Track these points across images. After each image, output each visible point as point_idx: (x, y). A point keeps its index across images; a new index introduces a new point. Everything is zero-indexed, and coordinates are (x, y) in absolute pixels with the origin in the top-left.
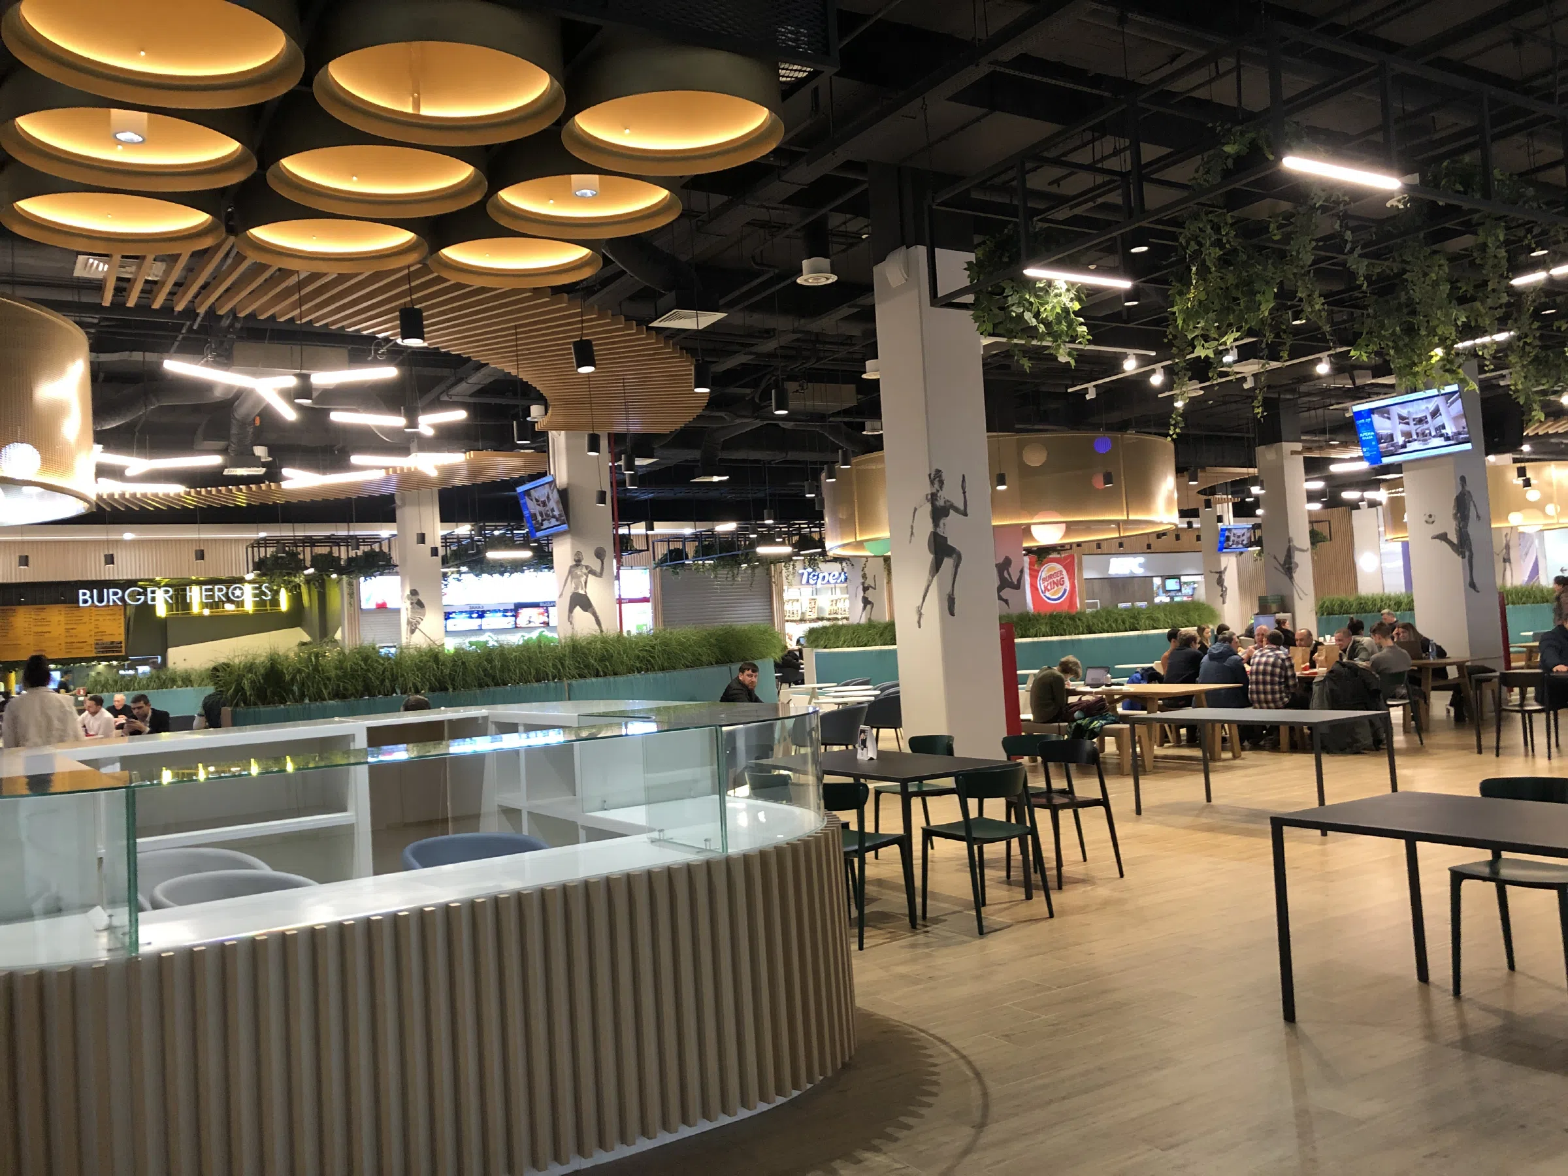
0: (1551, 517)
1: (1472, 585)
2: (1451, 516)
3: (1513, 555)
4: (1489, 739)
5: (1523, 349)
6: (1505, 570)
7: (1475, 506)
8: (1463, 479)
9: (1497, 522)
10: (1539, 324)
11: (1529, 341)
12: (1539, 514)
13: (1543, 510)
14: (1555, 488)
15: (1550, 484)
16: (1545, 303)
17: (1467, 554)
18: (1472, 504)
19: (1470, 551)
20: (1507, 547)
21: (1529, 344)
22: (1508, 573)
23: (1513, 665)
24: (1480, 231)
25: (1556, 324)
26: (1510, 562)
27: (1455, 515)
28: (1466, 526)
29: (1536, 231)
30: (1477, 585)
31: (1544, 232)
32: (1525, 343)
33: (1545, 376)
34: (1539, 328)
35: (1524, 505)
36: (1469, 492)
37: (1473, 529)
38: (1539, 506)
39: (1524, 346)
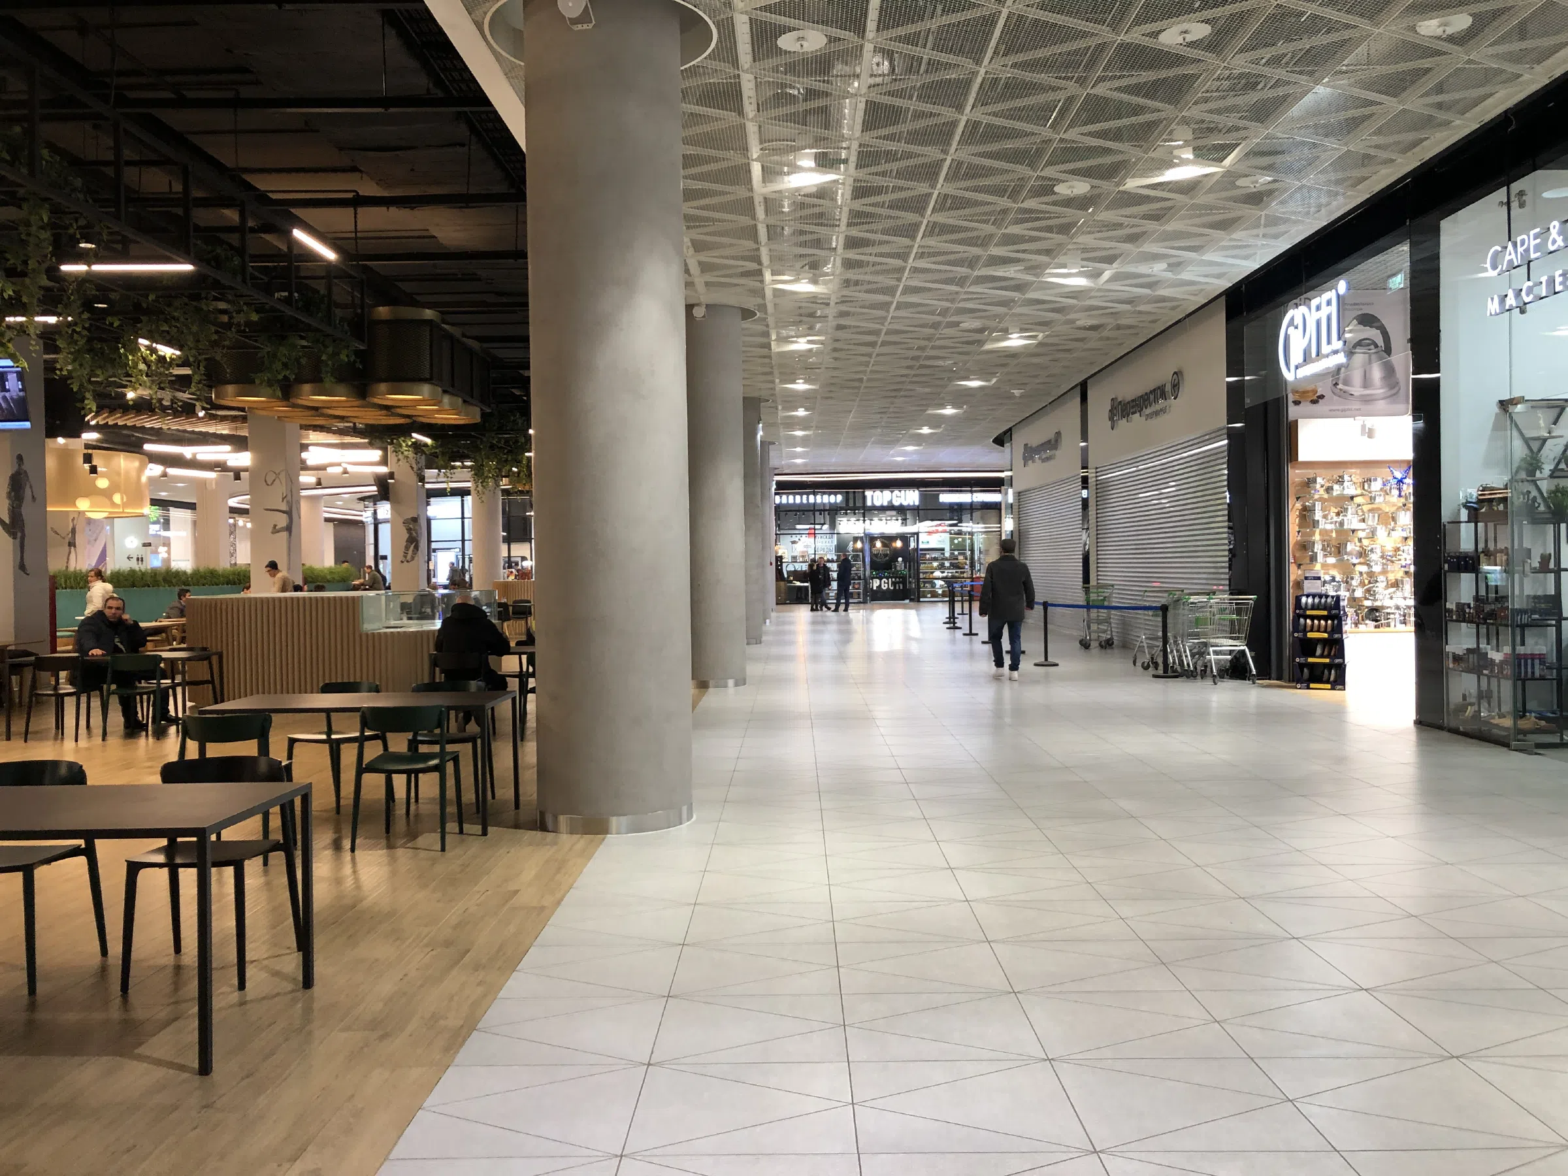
0: (116, 506)
1: (22, 567)
2: (4, 495)
3: (79, 540)
4: (18, 725)
5: (72, 336)
6: (70, 553)
7: (31, 487)
8: (20, 458)
9: (53, 505)
10: (89, 315)
11: (78, 330)
12: (107, 501)
13: (110, 498)
14: (122, 477)
15: (119, 474)
16: (95, 296)
17: (19, 535)
18: (28, 486)
19: (23, 532)
20: (74, 531)
21: (78, 333)
22: (73, 556)
23: (58, 649)
24: (25, 206)
25: (109, 319)
26: (75, 546)
27: (9, 494)
28: (20, 506)
29: (82, 222)
30: (27, 567)
31: (89, 226)
32: (74, 331)
33: (100, 367)
34: (89, 319)
35: (92, 492)
36: (25, 472)
37: (27, 510)
38: (107, 494)
39: (72, 334)
